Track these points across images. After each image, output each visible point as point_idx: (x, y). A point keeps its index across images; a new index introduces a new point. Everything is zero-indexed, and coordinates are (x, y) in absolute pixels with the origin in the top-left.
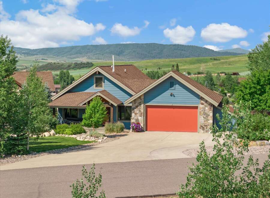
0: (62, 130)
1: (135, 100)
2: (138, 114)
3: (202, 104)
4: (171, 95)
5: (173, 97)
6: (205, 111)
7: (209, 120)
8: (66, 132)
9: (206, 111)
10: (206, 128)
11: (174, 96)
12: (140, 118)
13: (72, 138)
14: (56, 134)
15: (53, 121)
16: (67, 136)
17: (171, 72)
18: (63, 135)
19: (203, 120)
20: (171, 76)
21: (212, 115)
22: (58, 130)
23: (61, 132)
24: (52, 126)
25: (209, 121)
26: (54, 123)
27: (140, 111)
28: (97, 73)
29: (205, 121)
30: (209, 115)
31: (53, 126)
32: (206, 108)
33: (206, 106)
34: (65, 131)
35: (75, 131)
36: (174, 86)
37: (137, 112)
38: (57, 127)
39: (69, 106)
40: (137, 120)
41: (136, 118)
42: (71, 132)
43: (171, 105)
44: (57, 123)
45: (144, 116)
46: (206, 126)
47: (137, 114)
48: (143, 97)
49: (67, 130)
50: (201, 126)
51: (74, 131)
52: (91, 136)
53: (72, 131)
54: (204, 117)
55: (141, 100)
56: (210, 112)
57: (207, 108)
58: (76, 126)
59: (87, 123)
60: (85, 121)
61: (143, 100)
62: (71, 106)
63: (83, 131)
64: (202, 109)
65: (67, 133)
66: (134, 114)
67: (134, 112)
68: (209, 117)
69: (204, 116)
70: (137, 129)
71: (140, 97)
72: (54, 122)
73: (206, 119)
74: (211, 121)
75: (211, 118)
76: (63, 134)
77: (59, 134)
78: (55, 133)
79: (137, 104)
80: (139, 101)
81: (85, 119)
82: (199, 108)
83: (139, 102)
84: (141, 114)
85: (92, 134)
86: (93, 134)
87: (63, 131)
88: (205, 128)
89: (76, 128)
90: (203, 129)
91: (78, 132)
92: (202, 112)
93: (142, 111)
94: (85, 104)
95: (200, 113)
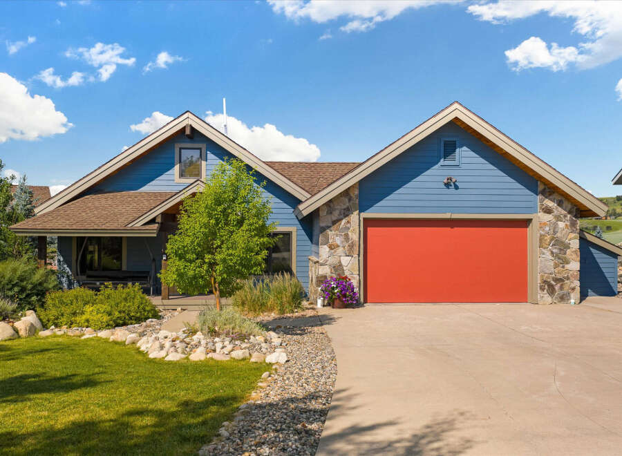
0: (68, 310)
1: (331, 201)
2: (341, 249)
3: (548, 211)
4: (447, 185)
5: (452, 190)
6: (555, 232)
7: (568, 263)
8: (84, 317)
9: (558, 235)
10: (561, 288)
11: (457, 188)
12: (345, 261)
13: (116, 343)
14: (45, 327)
15: (37, 277)
16: (88, 334)
17: (456, 106)
18: (74, 332)
19: (552, 264)
20: (456, 118)
21: (578, 246)
22: (53, 313)
23: (64, 319)
24: (28, 296)
25: (567, 266)
26: (39, 288)
27: (347, 237)
28: (188, 132)
29: (556, 266)
30: (568, 247)
31: (34, 298)
32: (559, 223)
33: (558, 218)
34: (83, 313)
35: (120, 312)
36: (457, 151)
37: (338, 240)
38: (49, 302)
39: (96, 227)
40: (338, 267)
41: (332, 260)
42: (106, 318)
43: (447, 216)
44: (51, 286)
45: (359, 255)
46: (561, 280)
47: (338, 246)
48: (357, 192)
49: (88, 308)
50: (545, 282)
51: (117, 314)
52: (213, 333)
53: (110, 314)
54: (552, 253)
55: (350, 200)
56: (573, 235)
57: (561, 225)
58: (124, 296)
59: (191, 273)
60: (181, 264)
61: (357, 201)
62: (103, 227)
63: (149, 311)
64: (547, 229)
65: (87, 321)
66: (328, 249)
67: (326, 243)
68: (568, 251)
69: (554, 251)
70: (345, 296)
71: (346, 193)
72: (40, 284)
73: (559, 258)
74: (575, 266)
75: (574, 256)
76: (70, 325)
77: (56, 326)
78: (38, 325)
79: (335, 215)
80: (345, 203)
81: (181, 257)
82: (535, 224)
83: (345, 207)
84: (351, 246)
85: (214, 324)
86: (220, 320)
87: (74, 314)
88: (557, 288)
89: (126, 299)
90: (551, 290)
91: (132, 314)
92: (548, 238)
93: (354, 236)
94: (153, 221)
95: (541, 240)
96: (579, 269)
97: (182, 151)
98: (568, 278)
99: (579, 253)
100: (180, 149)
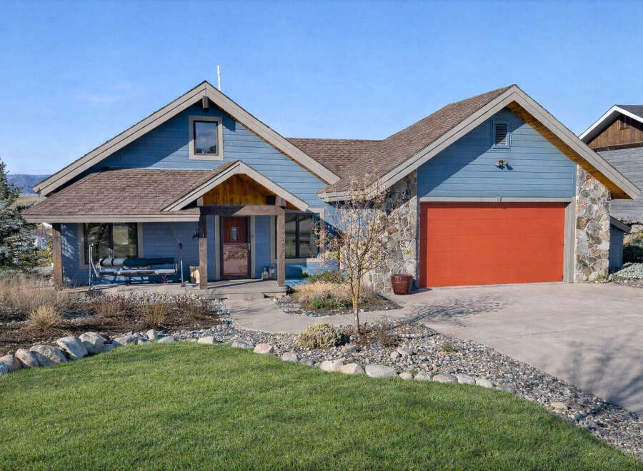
2: (399, 233)
3: (586, 194)
4: (501, 167)
5: (505, 172)
6: (590, 214)
7: (600, 243)
9: (593, 216)
11: (510, 168)
17: (514, 88)
19: (587, 244)
20: (514, 102)
21: (608, 226)
25: (600, 246)
27: (405, 221)
29: (590, 246)
30: (600, 228)
32: (593, 205)
36: (508, 135)
37: (397, 224)
40: (397, 252)
41: (390, 245)
43: (496, 200)
45: (417, 239)
46: (595, 260)
47: (397, 231)
50: (580, 261)
54: (588, 234)
55: (409, 183)
56: (605, 217)
57: (596, 207)
61: (416, 185)
64: (584, 210)
66: (386, 234)
68: (601, 232)
69: (590, 232)
73: (593, 239)
74: (605, 246)
75: (606, 236)
79: (394, 199)
80: (404, 186)
82: (573, 207)
83: (404, 190)
84: (410, 230)
88: (591, 267)
92: (585, 219)
94: (193, 205)
95: (578, 222)
96: (608, 248)
97: (197, 124)
98: (599, 257)
99: (609, 234)
100: (195, 122)
